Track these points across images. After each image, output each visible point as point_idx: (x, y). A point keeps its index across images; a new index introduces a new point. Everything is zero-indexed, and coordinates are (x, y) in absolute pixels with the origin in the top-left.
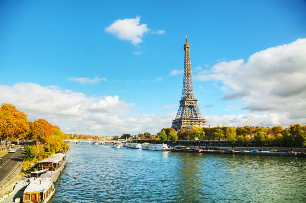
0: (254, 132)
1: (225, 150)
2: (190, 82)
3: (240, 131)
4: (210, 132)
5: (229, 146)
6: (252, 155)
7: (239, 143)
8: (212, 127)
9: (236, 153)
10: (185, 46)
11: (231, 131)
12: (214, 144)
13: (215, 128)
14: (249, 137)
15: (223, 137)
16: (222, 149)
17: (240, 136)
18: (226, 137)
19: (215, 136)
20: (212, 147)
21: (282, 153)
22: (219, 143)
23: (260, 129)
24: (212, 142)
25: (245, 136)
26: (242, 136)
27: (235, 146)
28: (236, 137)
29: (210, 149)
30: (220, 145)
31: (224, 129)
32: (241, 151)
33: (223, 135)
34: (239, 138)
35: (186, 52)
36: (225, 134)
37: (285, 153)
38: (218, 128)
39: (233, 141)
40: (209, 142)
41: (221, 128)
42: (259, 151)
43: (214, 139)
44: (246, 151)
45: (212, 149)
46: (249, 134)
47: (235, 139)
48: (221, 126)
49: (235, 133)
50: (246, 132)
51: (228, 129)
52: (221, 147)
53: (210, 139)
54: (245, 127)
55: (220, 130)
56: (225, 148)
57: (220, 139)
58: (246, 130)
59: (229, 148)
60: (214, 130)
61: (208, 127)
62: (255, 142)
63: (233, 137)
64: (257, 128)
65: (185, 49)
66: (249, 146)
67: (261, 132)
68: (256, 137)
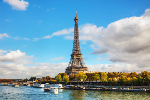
0: (119, 76)
1: (100, 88)
2: (77, 42)
3: (110, 75)
4: (90, 76)
5: (103, 85)
6: (118, 91)
7: (109, 83)
8: (91, 72)
9: (107, 90)
10: (75, 18)
11: (104, 75)
12: (93, 84)
13: (93, 73)
14: (116, 79)
15: (98, 79)
16: (98, 87)
17: (110, 79)
18: (101, 79)
19: (93, 79)
20: (92, 86)
21: (136, 90)
22: (96, 83)
23: (123, 74)
24: (92, 82)
25: (113, 78)
26: (111, 79)
27: (107, 85)
28: (107, 79)
29: (90, 87)
30: (97, 85)
31: (100, 74)
32: (111, 89)
33: (99, 78)
34: (109, 80)
35: (75, 22)
36: (100, 77)
37: (138, 90)
38: (95, 73)
39: (105, 82)
40: (90, 82)
41: (98, 73)
42: (122, 88)
43: (93, 80)
44: (113, 88)
45: (92, 87)
46: (115, 77)
47: (106, 81)
48: (98, 72)
49: (107, 77)
50: (113, 76)
51: (102, 74)
52: (98, 86)
53: (90, 80)
54: (113, 73)
55: (97, 75)
56: (100, 86)
57: (97, 80)
58: (114, 75)
59: (103, 86)
60: (93, 74)
61: (89, 72)
62: (119, 82)
63: (105, 79)
64: (120, 73)
65: (75, 20)
66: (116, 85)
67: (123, 76)
68: (120, 79)
